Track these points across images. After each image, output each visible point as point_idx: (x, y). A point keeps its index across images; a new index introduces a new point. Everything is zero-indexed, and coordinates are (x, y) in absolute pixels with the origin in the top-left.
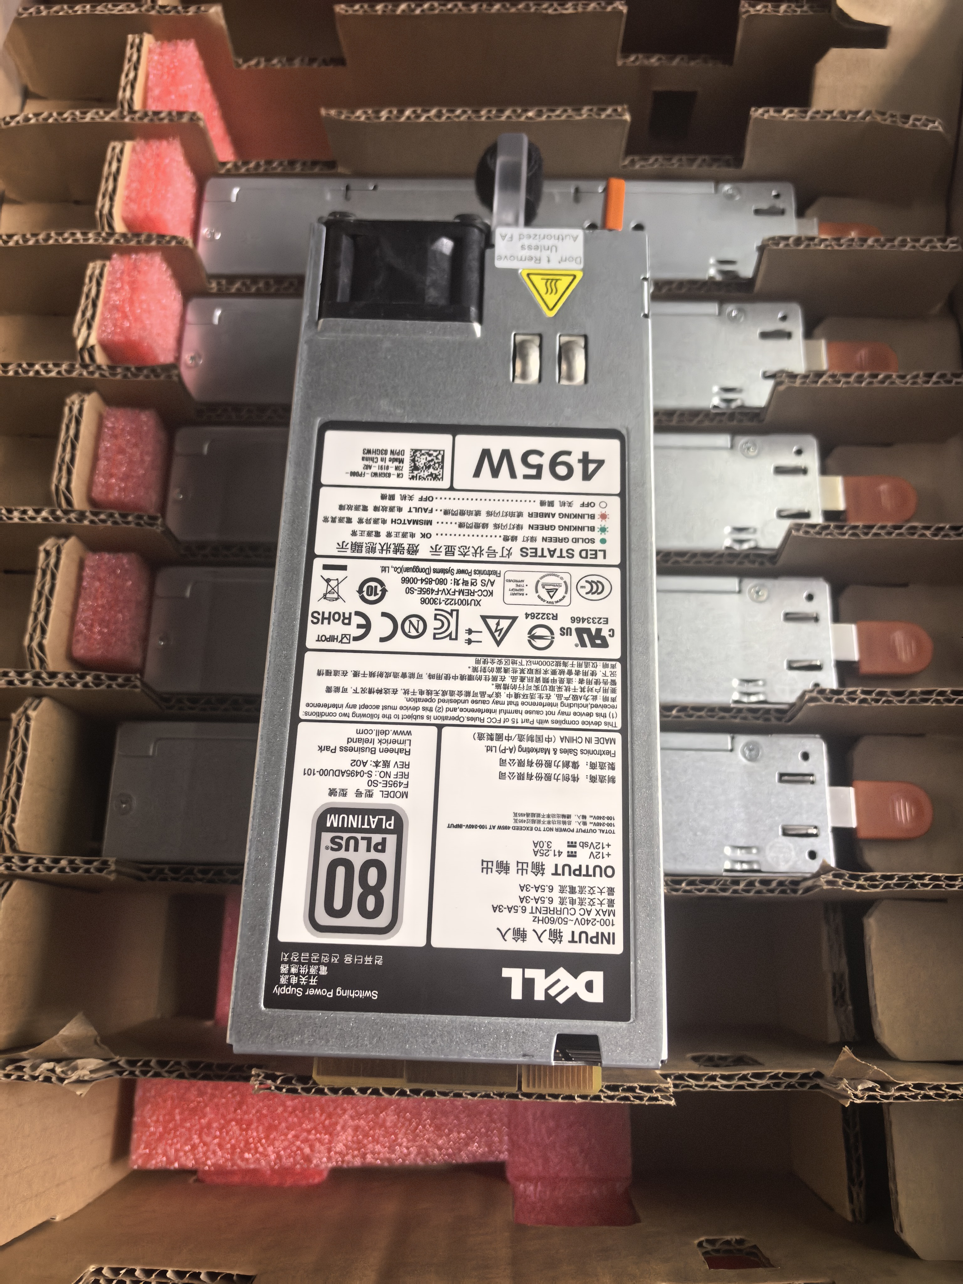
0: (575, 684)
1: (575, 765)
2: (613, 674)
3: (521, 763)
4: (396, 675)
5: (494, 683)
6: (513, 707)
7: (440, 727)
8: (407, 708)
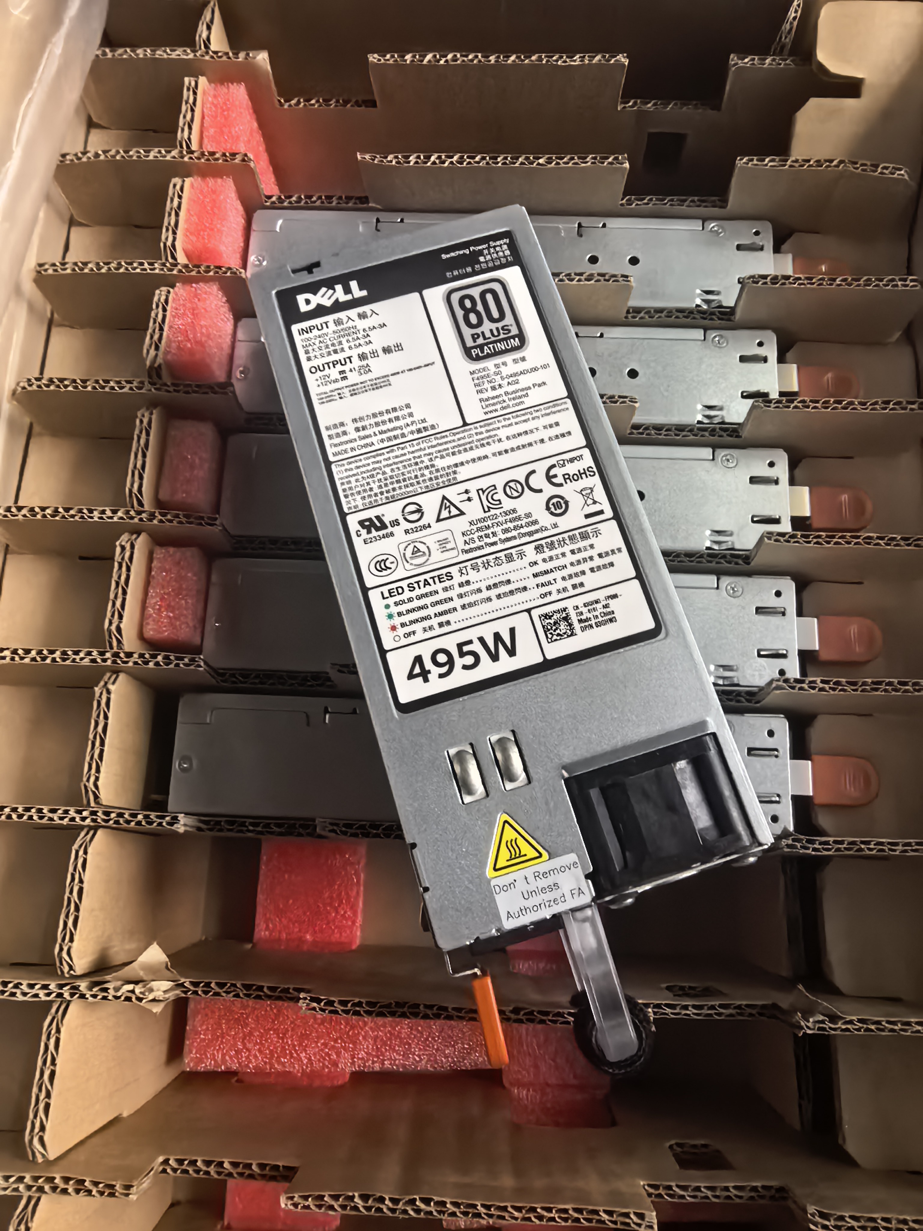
0: (375, 486)
1: (357, 430)
2: (348, 502)
3: (397, 418)
4: (513, 450)
5: (436, 468)
6: (416, 454)
7: (465, 424)
8: (494, 429)
